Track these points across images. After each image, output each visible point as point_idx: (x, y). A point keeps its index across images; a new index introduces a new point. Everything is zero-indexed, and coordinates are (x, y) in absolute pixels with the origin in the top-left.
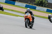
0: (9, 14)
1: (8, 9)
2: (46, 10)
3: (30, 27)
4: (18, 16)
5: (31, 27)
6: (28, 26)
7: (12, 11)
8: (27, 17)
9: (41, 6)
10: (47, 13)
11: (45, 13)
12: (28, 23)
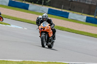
3: (48, 46)
5: (50, 47)
6: (46, 45)
8: (44, 29)
9: (38, 4)
12: (46, 39)
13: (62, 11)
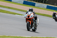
0: (6, 12)
1: (4, 6)
2: (46, 7)
4: (15, 14)
7: (9, 8)
10: (47, 10)
11: (45, 10)
13: (55, 7)
